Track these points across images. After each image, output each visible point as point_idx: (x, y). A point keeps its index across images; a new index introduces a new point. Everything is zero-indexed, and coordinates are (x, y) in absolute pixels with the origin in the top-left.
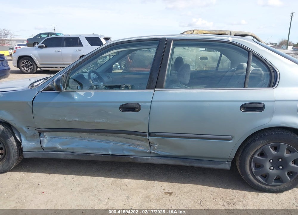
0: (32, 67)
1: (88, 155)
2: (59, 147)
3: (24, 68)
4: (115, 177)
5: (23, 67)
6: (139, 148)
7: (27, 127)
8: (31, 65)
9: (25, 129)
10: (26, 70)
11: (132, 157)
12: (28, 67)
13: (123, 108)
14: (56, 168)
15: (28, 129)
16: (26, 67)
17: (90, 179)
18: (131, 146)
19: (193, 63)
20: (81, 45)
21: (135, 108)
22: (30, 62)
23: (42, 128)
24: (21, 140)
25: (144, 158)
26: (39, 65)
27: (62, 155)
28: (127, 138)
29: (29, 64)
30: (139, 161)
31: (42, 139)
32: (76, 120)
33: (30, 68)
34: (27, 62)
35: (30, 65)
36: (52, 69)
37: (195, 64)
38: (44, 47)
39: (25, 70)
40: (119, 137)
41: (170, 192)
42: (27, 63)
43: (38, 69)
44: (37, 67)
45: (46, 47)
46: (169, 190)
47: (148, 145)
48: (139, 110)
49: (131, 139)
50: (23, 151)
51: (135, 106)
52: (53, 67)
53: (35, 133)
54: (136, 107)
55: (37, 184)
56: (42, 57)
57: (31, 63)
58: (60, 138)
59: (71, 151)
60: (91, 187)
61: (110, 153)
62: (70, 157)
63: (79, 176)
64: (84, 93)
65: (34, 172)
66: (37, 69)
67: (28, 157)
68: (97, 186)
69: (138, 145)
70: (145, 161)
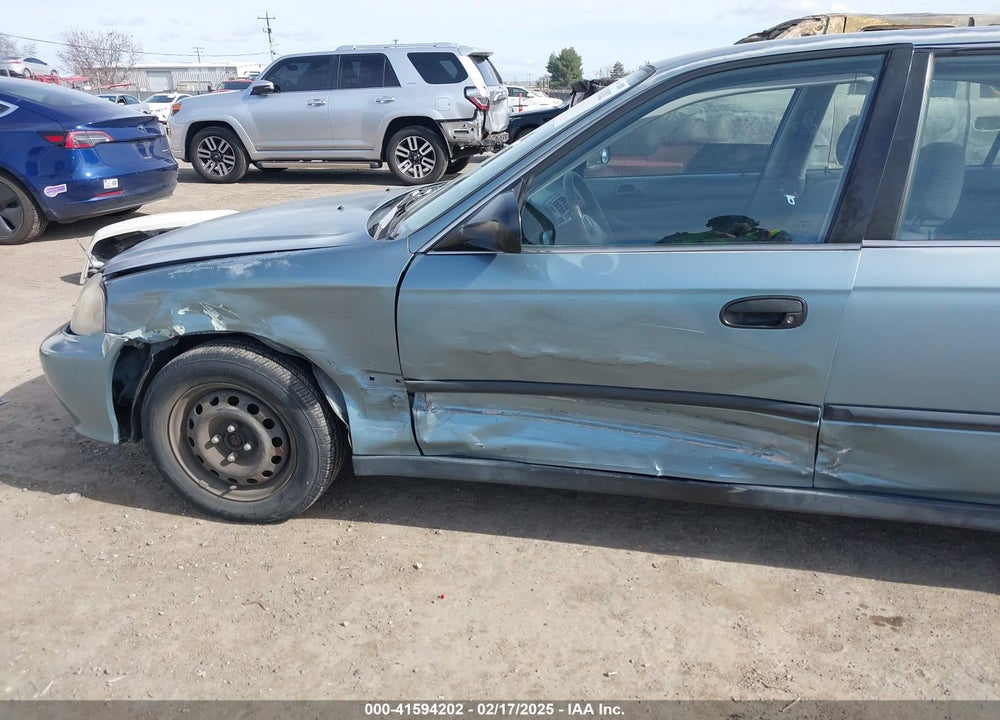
0: (233, 158)
1: (577, 472)
2: (477, 443)
3: (208, 164)
4: (663, 549)
5: (205, 161)
6: (769, 458)
7: (368, 372)
8: (229, 152)
9: (362, 381)
10: (214, 171)
11: (740, 489)
12: (220, 161)
13: (735, 314)
14: (448, 509)
15: (372, 379)
16: (215, 160)
17: (579, 554)
18: (739, 451)
19: (822, 141)
20: (392, 80)
21: (784, 315)
22: (225, 144)
23: (426, 380)
24: (345, 414)
25: (789, 494)
26: (254, 154)
27: (483, 470)
28: (727, 422)
29: (222, 149)
30: (767, 502)
31: (418, 413)
32: (551, 356)
33: (226, 164)
34: (218, 142)
35: (225, 154)
36: (291, 166)
37: (828, 144)
38: (270, 91)
39: (211, 169)
40: (697, 416)
41: (890, 613)
42: (218, 147)
43: (252, 166)
44: (249, 160)
45: (277, 89)
46: (884, 610)
47: (808, 447)
48: (799, 320)
49: (744, 425)
50: (354, 452)
51: (784, 305)
52: (297, 160)
53: (396, 393)
54: (791, 310)
55: (408, 566)
56: (264, 124)
57: (228, 146)
58: (481, 413)
59: (515, 456)
60: (597, 584)
61: (659, 471)
62: (512, 477)
63: (536, 541)
64: (581, 257)
65: (380, 519)
66: (248, 166)
67: (369, 473)
68: (615, 580)
69: (767, 447)
70: (792, 506)
